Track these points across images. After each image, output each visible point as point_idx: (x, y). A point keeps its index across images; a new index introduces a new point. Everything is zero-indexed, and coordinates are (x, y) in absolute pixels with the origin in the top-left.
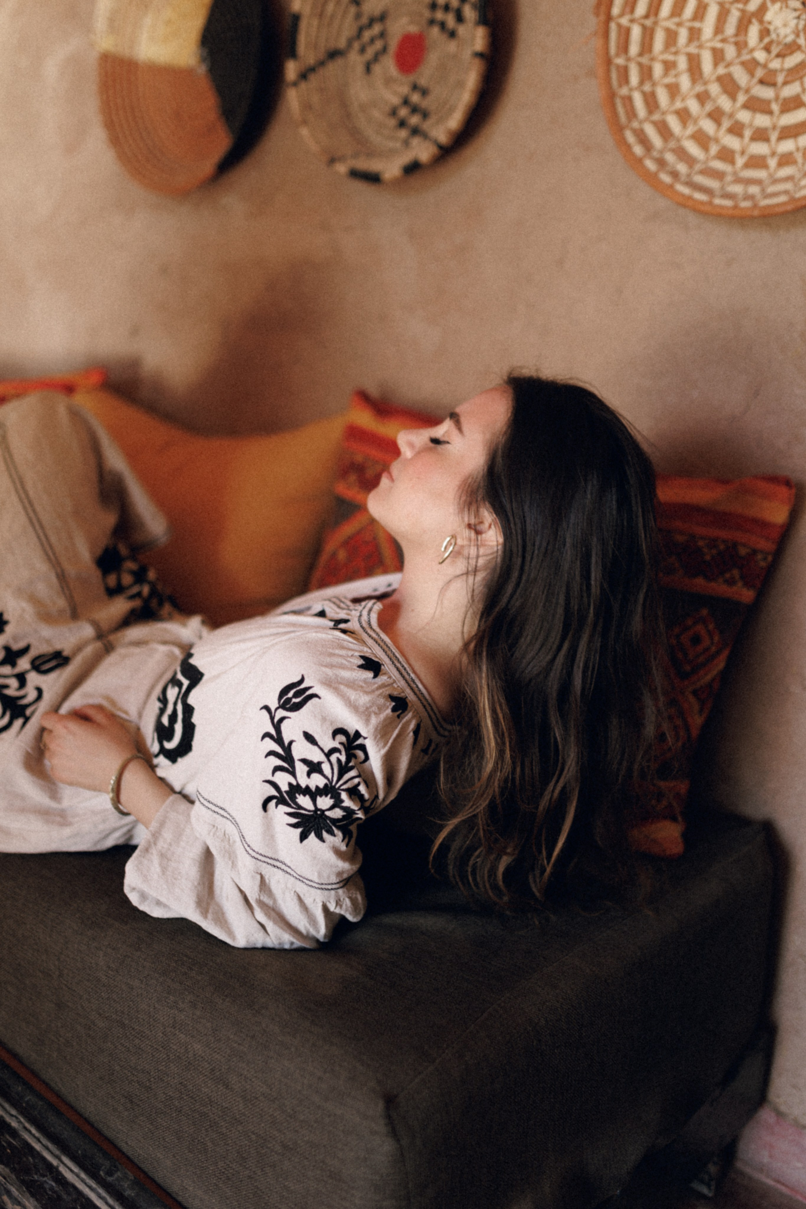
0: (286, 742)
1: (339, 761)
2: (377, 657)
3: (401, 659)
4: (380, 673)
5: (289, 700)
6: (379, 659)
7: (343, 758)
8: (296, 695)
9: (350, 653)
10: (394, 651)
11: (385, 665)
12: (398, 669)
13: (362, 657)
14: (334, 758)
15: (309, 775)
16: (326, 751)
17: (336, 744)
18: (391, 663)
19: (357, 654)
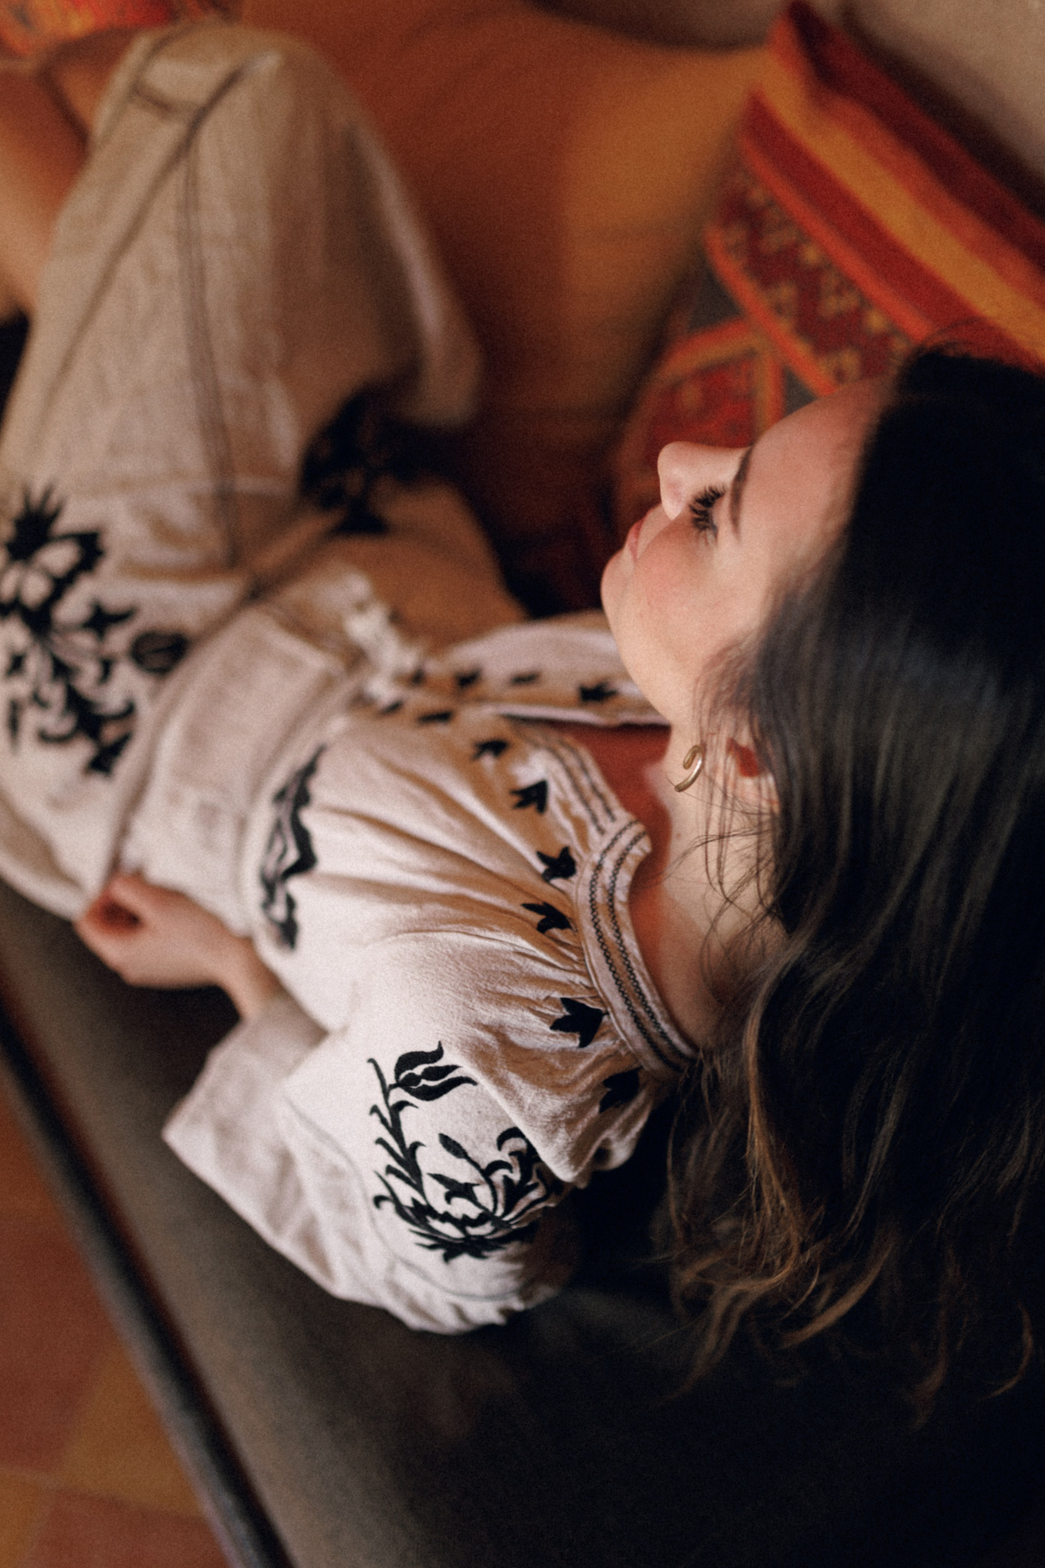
0: (408, 1143)
1: (507, 1180)
2: (596, 997)
3: (649, 998)
4: (598, 1034)
5: (415, 1079)
6: (602, 1002)
7: (516, 1176)
8: (428, 1075)
9: (542, 994)
10: (639, 978)
11: (612, 1015)
12: (637, 1019)
13: (566, 1002)
14: (498, 1177)
15: (448, 1198)
16: (484, 1165)
17: (503, 1156)
18: (626, 1007)
19: (557, 995)
